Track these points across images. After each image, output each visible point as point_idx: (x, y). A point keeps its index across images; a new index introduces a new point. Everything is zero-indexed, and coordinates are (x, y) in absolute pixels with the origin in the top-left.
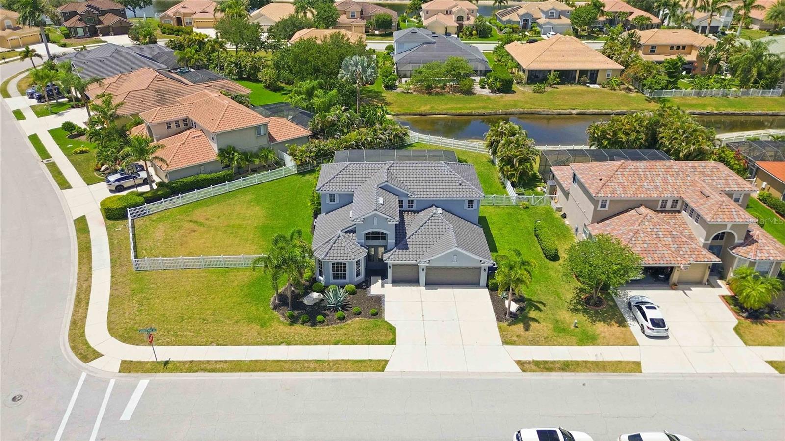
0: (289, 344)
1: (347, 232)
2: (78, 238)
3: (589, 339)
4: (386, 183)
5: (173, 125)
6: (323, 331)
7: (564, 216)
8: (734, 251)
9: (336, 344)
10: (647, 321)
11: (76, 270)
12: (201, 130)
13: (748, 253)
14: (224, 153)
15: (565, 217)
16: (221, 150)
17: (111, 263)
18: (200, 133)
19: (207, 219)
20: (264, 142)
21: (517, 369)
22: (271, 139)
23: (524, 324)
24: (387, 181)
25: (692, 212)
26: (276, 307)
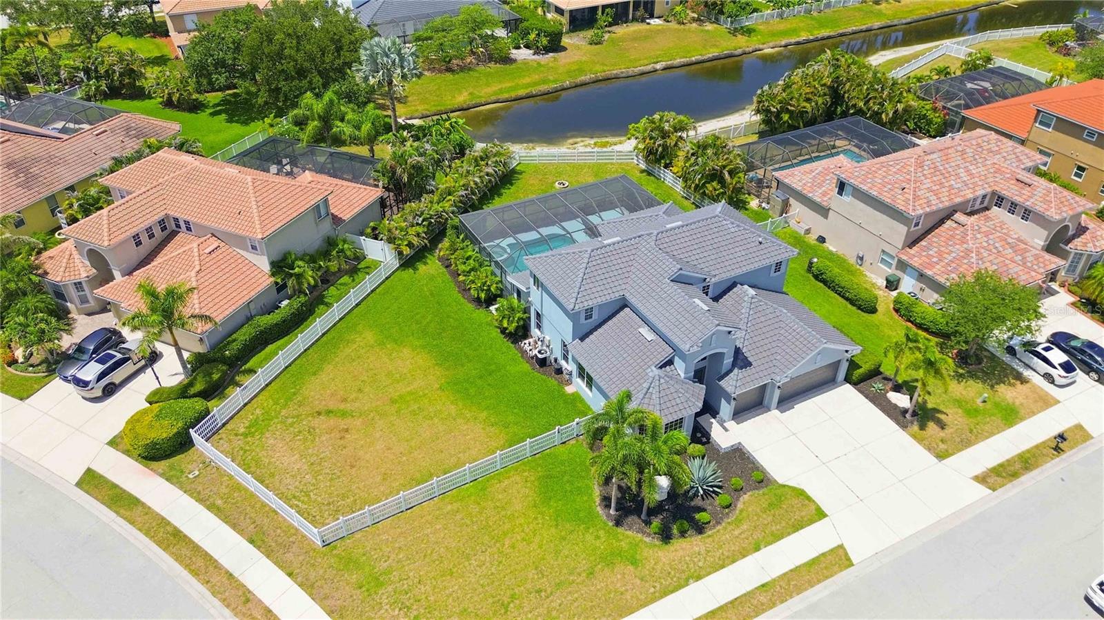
0: (699, 578)
1: (661, 367)
2: (132, 522)
3: (1011, 416)
4: (681, 272)
5: (144, 238)
6: (720, 535)
7: (822, 240)
8: (1070, 245)
9: (757, 549)
10: (1055, 368)
11: (203, 589)
12: (213, 235)
13: (1085, 244)
14: (280, 266)
15: (824, 242)
16: (273, 264)
17: (259, 548)
18: (214, 243)
19: (344, 400)
20: (326, 227)
21: (983, 491)
22: (336, 220)
23: (933, 420)
24: (681, 269)
25: (1013, 208)
26: (618, 523)
